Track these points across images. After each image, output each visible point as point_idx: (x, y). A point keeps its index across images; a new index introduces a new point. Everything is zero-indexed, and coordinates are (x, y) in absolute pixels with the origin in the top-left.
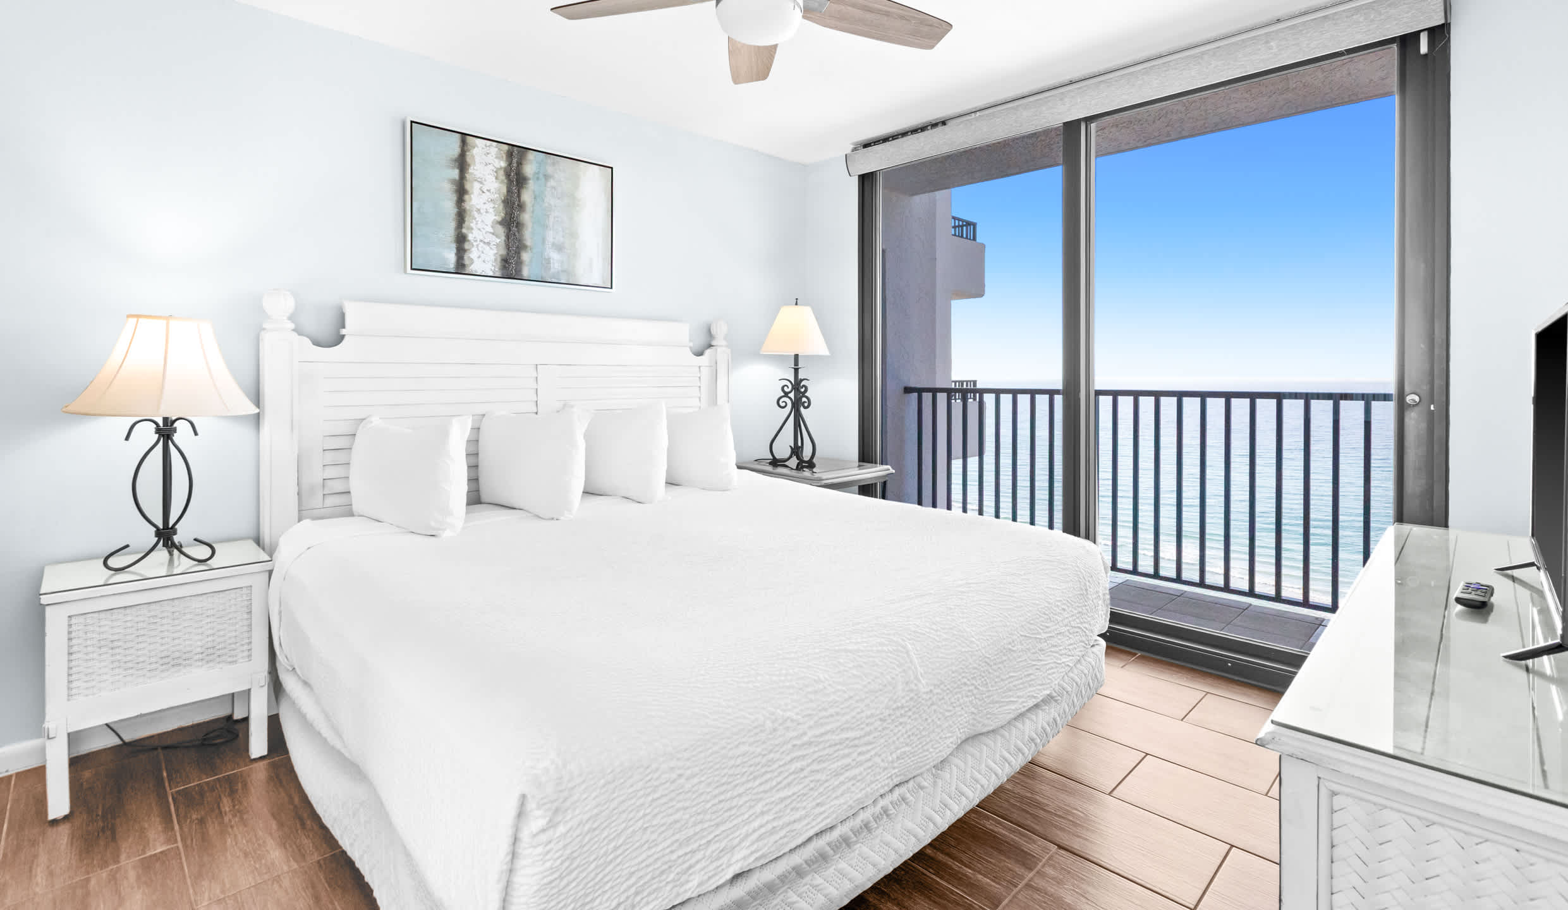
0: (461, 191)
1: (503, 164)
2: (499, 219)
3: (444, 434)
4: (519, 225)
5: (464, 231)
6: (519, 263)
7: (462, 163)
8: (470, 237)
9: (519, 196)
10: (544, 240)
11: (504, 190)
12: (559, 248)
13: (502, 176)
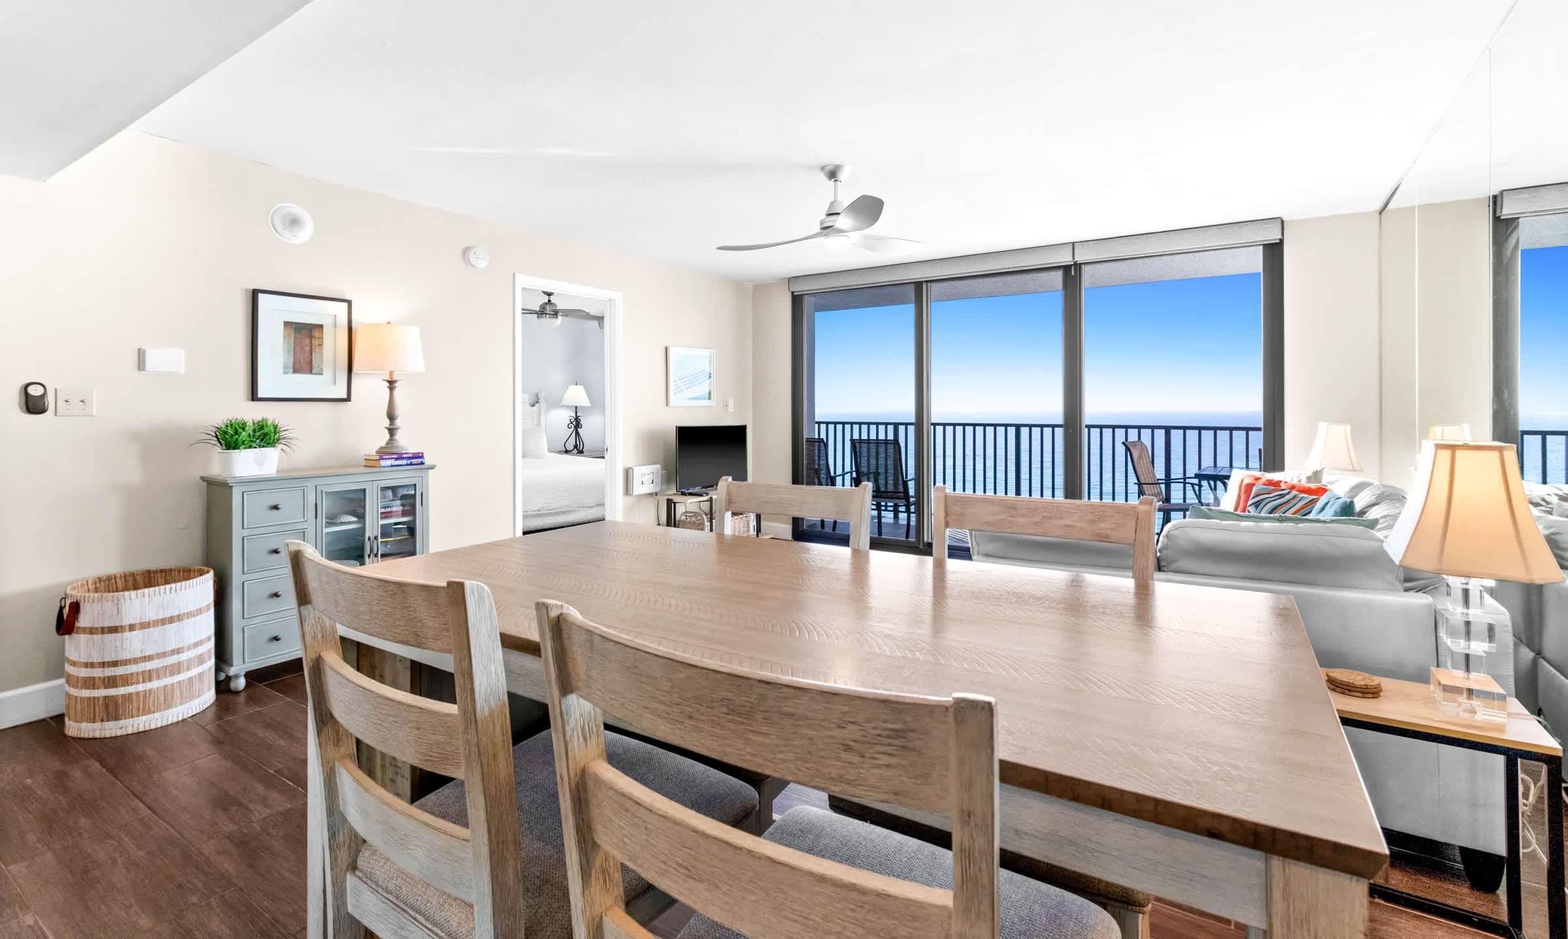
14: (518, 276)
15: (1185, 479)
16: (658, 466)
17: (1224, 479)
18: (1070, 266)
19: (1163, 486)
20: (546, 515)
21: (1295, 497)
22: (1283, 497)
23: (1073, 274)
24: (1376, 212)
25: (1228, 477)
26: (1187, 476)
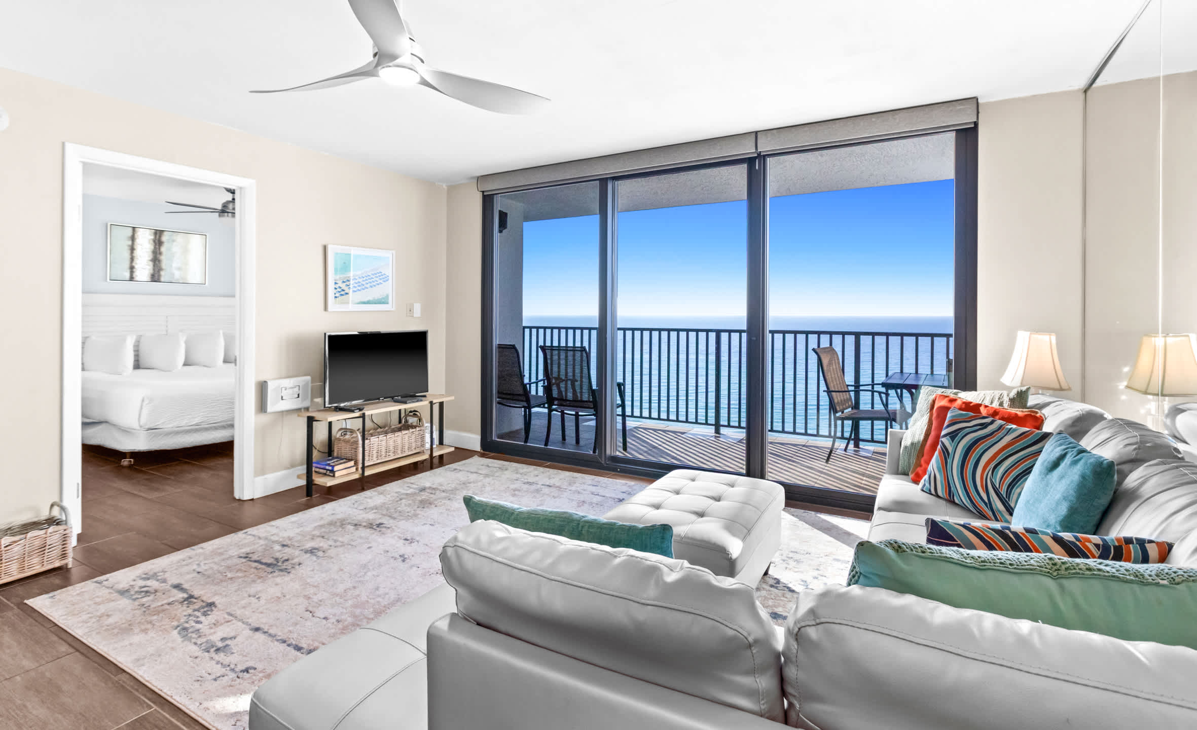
0: (132, 249)
1: (152, 237)
2: (150, 259)
3: (124, 340)
4: (159, 261)
5: (134, 264)
6: (159, 276)
7: (133, 238)
8: (136, 267)
9: (159, 249)
10: (171, 266)
11: (152, 247)
12: (179, 269)
13: (152, 242)
14: (69, 146)
15: (873, 385)
16: (309, 378)
17: (913, 388)
18: (755, 158)
19: (852, 394)
20: (206, 429)
21: (1000, 428)
22: (986, 427)
23: (757, 168)
24: (1078, 91)
25: (916, 387)
26: (875, 382)
